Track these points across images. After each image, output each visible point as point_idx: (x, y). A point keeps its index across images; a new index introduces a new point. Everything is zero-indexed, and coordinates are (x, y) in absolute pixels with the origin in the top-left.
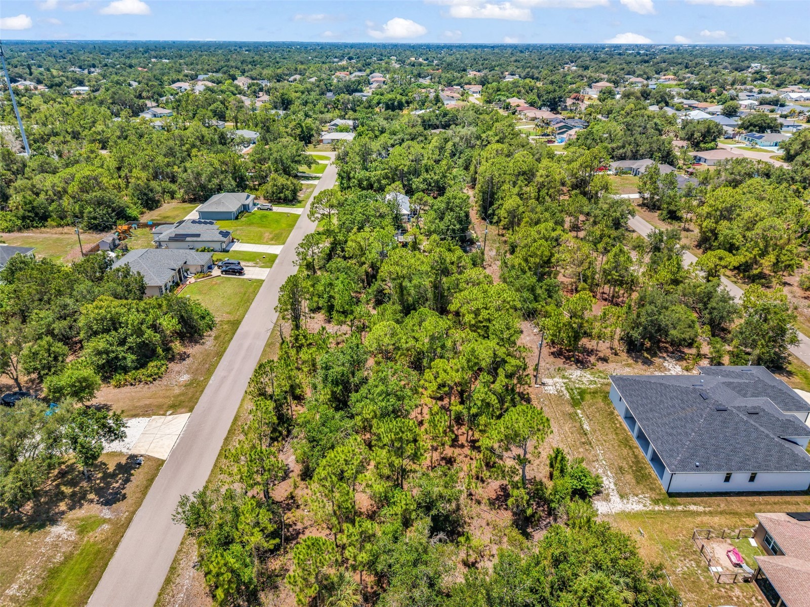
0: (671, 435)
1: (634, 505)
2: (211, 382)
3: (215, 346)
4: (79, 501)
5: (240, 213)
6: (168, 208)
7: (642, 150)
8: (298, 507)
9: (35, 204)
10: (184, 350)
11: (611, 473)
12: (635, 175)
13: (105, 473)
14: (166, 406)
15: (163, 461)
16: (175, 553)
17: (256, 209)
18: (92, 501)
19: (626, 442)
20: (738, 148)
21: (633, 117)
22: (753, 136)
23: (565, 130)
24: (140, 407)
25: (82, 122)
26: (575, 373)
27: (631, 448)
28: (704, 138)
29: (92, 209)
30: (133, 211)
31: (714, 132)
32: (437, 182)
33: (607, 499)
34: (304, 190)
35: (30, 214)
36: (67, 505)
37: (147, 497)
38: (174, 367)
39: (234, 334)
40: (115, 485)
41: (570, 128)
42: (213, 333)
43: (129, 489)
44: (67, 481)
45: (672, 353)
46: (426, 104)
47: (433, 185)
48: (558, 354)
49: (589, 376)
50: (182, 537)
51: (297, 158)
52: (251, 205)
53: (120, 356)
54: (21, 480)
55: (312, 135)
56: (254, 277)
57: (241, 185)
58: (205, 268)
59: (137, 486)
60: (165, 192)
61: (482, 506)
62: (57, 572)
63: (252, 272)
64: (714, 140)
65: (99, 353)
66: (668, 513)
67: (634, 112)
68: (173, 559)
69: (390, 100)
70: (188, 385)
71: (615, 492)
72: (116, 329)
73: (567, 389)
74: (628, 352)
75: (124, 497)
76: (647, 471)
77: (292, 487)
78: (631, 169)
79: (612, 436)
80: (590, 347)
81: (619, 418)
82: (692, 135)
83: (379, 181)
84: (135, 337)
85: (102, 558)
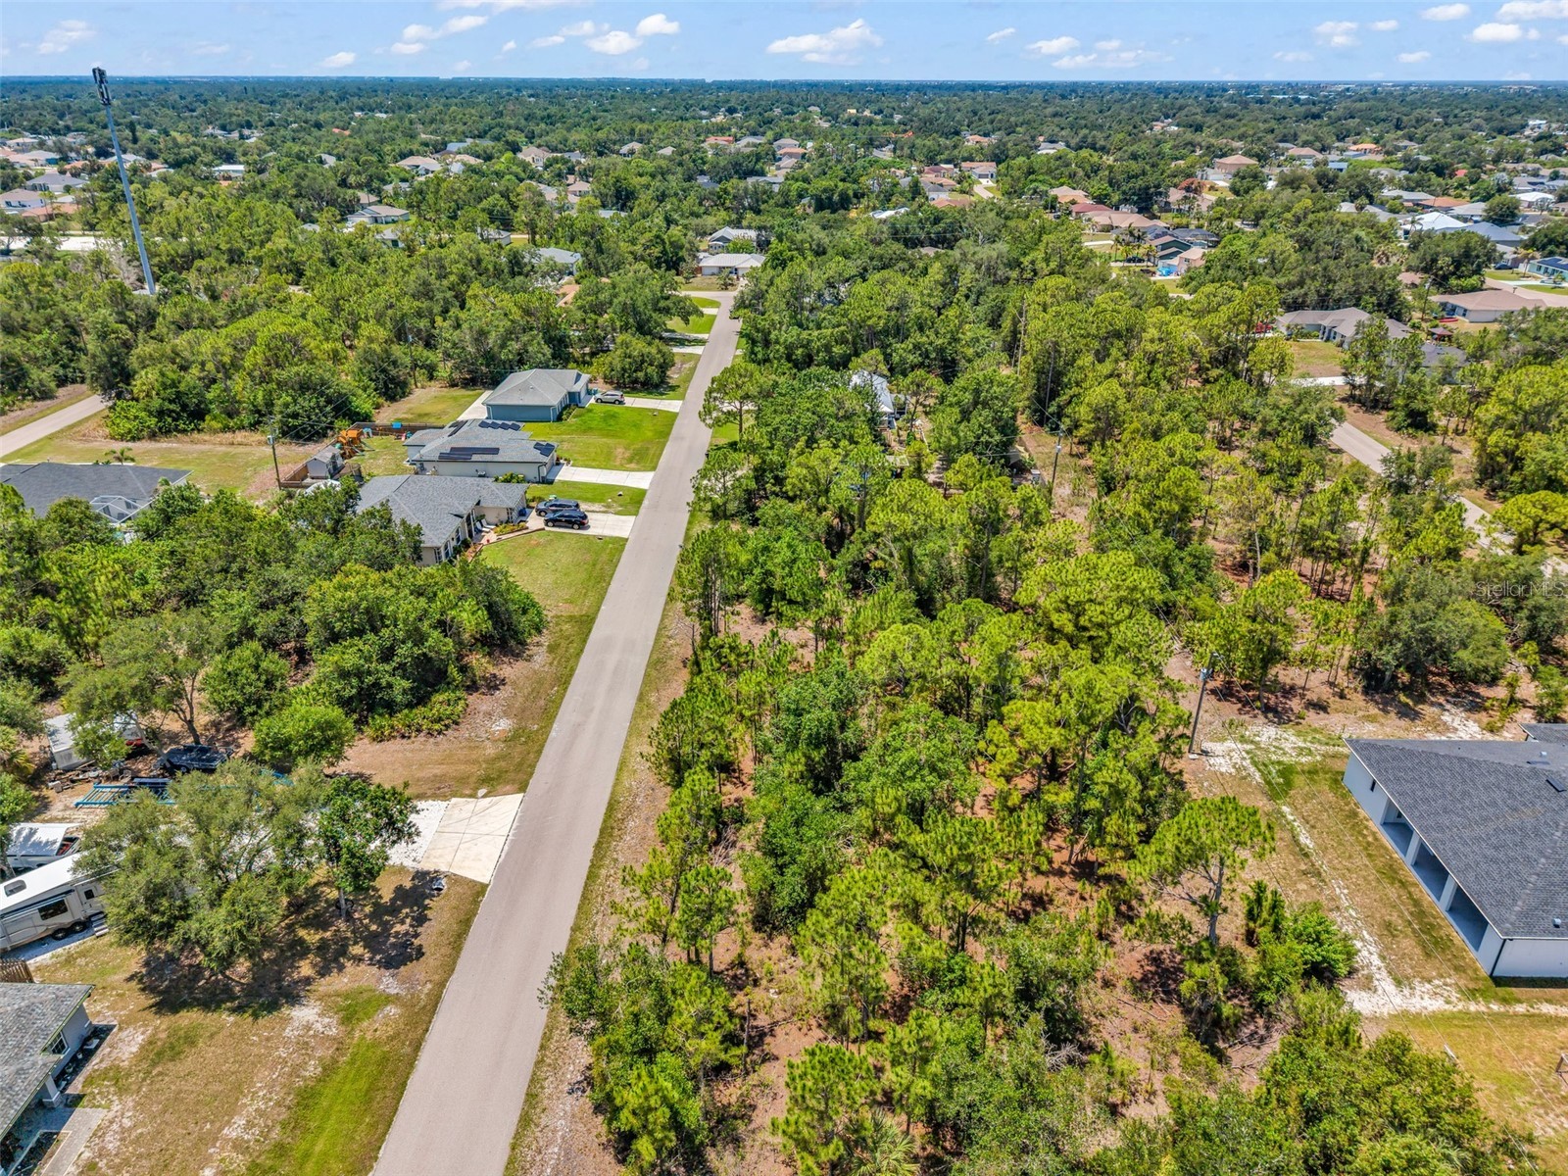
0: (1495, 861)
1: (1425, 1000)
2: (553, 734)
3: (551, 664)
4: (336, 960)
5: (564, 408)
6: (424, 397)
7: (1339, 290)
8: (756, 983)
9: (182, 387)
10: (492, 670)
11: (1370, 934)
12: (1328, 340)
13: (376, 905)
14: (473, 779)
15: (484, 887)
16: (531, 1067)
17: (592, 401)
18: (359, 959)
19: (1391, 873)
20: (1526, 287)
21: (1310, 225)
22: (1555, 263)
23: (1174, 249)
24: (427, 780)
25: (246, 232)
26: (1266, 733)
27: (1403, 884)
28: (1457, 268)
29: (289, 399)
30: (363, 403)
31: (1478, 257)
32: (941, 350)
33: (1368, 985)
34: (678, 365)
35: (172, 407)
36: (314, 966)
37: (463, 953)
38: (479, 702)
39: (585, 641)
40: (398, 928)
41: (1186, 247)
42: (545, 639)
43: (428, 935)
44: (307, 917)
45: (1456, 695)
46: (894, 199)
47: (933, 355)
48: (1225, 693)
49: (1293, 738)
50: (541, 1034)
51: (662, 304)
52: (583, 395)
53: (383, 682)
54: (241, 917)
55: (682, 259)
56: (607, 532)
57: (560, 353)
58: (515, 514)
59: (442, 933)
60: (416, 365)
61: (1118, 991)
62: (312, 1096)
63: (603, 524)
64: (1477, 272)
65: (344, 674)
66: (1496, 1018)
67: (1311, 217)
68: (529, 1078)
69: (825, 190)
70: (511, 739)
71: (1384, 973)
72: (375, 630)
73: (1255, 763)
74: (1366, 691)
75: (420, 953)
76: (1442, 933)
77: (739, 943)
78: (1318, 327)
79: (1362, 860)
80: (1288, 681)
81: (1370, 824)
82: (1434, 261)
83: (827, 348)
84: (410, 645)
85: (393, 1072)
